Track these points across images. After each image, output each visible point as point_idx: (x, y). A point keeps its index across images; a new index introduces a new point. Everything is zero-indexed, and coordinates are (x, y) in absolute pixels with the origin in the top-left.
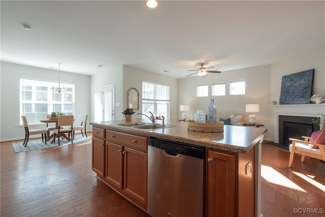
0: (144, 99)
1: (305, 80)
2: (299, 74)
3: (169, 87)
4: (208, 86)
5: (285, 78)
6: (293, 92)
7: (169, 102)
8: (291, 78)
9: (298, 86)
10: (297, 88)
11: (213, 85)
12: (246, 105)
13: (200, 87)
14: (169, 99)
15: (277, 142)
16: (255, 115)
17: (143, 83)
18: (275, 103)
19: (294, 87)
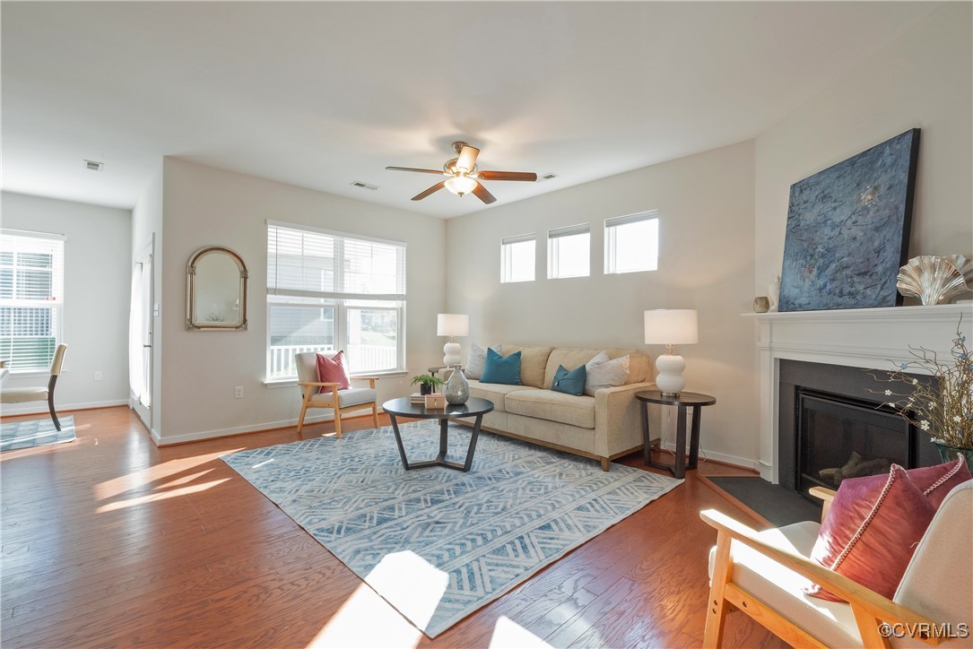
0: (276, 291)
1: (876, 188)
2: (852, 162)
3: (404, 249)
4: (534, 242)
5: (801, 192)
6: (828, 250)
7: (405, 302)
8: (823, 185)
9: (850, 222)
10: (845, 232)
11: (550, 237)
12: (646, 312)
13: (514, 245)
14: (405, 293)
15: (772, 476)
16: (679, 358)
17: (271, 231)
18: (765, 303)
19: (834, 226)
